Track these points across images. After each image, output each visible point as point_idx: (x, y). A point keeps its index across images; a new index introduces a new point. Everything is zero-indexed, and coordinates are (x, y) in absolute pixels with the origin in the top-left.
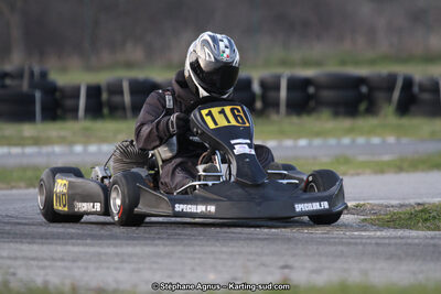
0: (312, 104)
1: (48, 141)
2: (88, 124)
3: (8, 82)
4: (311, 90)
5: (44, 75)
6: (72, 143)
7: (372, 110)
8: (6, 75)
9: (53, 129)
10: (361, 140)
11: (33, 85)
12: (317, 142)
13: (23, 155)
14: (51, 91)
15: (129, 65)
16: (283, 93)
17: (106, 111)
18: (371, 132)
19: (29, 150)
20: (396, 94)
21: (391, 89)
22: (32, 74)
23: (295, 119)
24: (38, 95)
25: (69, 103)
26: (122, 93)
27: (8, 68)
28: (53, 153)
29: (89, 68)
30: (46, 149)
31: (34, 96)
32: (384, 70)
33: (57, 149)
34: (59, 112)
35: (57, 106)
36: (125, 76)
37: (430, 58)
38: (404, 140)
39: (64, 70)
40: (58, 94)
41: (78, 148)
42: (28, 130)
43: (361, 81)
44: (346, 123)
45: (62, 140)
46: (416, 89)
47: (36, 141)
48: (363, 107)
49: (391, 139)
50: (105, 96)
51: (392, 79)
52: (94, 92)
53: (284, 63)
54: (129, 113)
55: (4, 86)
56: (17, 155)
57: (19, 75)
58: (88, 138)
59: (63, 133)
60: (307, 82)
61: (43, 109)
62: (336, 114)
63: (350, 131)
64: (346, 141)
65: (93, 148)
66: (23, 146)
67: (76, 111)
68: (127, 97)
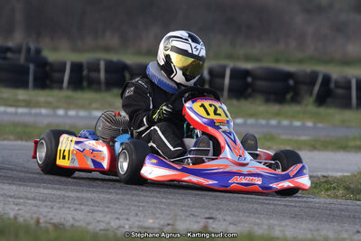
0: (250, 90)
1: (38, 105)
2: (70, 93)
3: (9, 55)
4: (249, 80)
5: (38, 51)
6: (58, 108)
7: (296, 99)
8: (8, 49)
9: (42, 96)
10: (285, 123)
11: (28, 60)
12: (251, 121)
13: (16, 113)
14: (43, 64)
15: (107, 49)
16: (227, 81)
17: (85, 84)
18: (294, 117)
19: (20, 110)
20: (317, 88)
21: (313, 83)
22: (29, 50)
23: (235, 102)
24: (32, 67)
25: (56, 75)
26: (98, 70)
27: (10, 44)
28: (40, 114)
29: (75, 49)
30: (34, 111)
31: (28, 68)
32: (308, 68)
33: (44, 111)
34: (48, 82)
35: (46, 77)
36: (103, 57)
37: (347, 62)
38: (320, 125)
39: (55, 49)
40: (48, 68)
41: (61, 112)
42: (22, 94)
43: (289, 75)
44: (275, 108)
45: (48, 105)
46: (332, 85)
47: (28, 104)
48: (289, 96)
49: (310, 124)
50: (85, 72)
51: (314, 75)
52: (77, 68)
53: (230, 57)
54: (103, 86)
55: (5, 59)
56: (11, 114)
57: (18, 51)
58: (69, 104)
59: (50, 99)
60: (247, 73)
61: (35, 79)
62: (267, 101)
63: (277, 115)
64: (273, 122)
65: (72, 113)
66: (17, 106)
67: (62, 82)
68: (102, 75)
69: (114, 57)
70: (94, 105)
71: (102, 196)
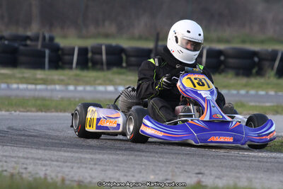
0: (222, 67)
1: (53, 82)
2: (75, 72)
3: (29, 42)
4: (222, 58)
5: (52, 39)
6: (69, 84)
7: (260, 73)
8: (28, 38)
9: (56, 75)
10: (252, 92)
11: (44, 46)
13: (36, 90)
14: (56, 49)
15: (107, 36)
16: (204, 59)
17: (90, 64)
18: (259, 87)
19: (39, 87)
20: (277, 64)
21: (274, 60)
22: (44, 38)
24: (47, 52)
25: (67, 58)
26: (101, 53)
27: (29, 34)
28: (55, 90)
29: (81, 37)
30: (51, 87)
31: (45, 53)
32: (270, 47)
33: (58, 87)
34: (60, 64)
35: (59, 60)
36: (104, 42)
38: (280, 93)
39: (65, 37)
40: (60, 52)
41: (71, 88)
42: (40, 74)
43: (255, 54)
44: (244, 80)
45: (61, 82)
47: (45, 82)
48: (254, 71)
49: (272, 93)
50: (90, 55)
51: (274, 54)
52: (83, 52)
54: (105, 67)
55: (26, 45)
56: (31, 90)
57: (36, 39)
58: (77, 81)
59: (62, 77)
60: (220, 53)
61: (50, 61)
62: (237, 75)
63: (245, 86)
64: (243, 92)
65: (80, 88)
66: (36, 84)
67: (72, 63)
68: (104, 57)
69: (114, 42)
70: (99, 82)
71: (111, 157)
